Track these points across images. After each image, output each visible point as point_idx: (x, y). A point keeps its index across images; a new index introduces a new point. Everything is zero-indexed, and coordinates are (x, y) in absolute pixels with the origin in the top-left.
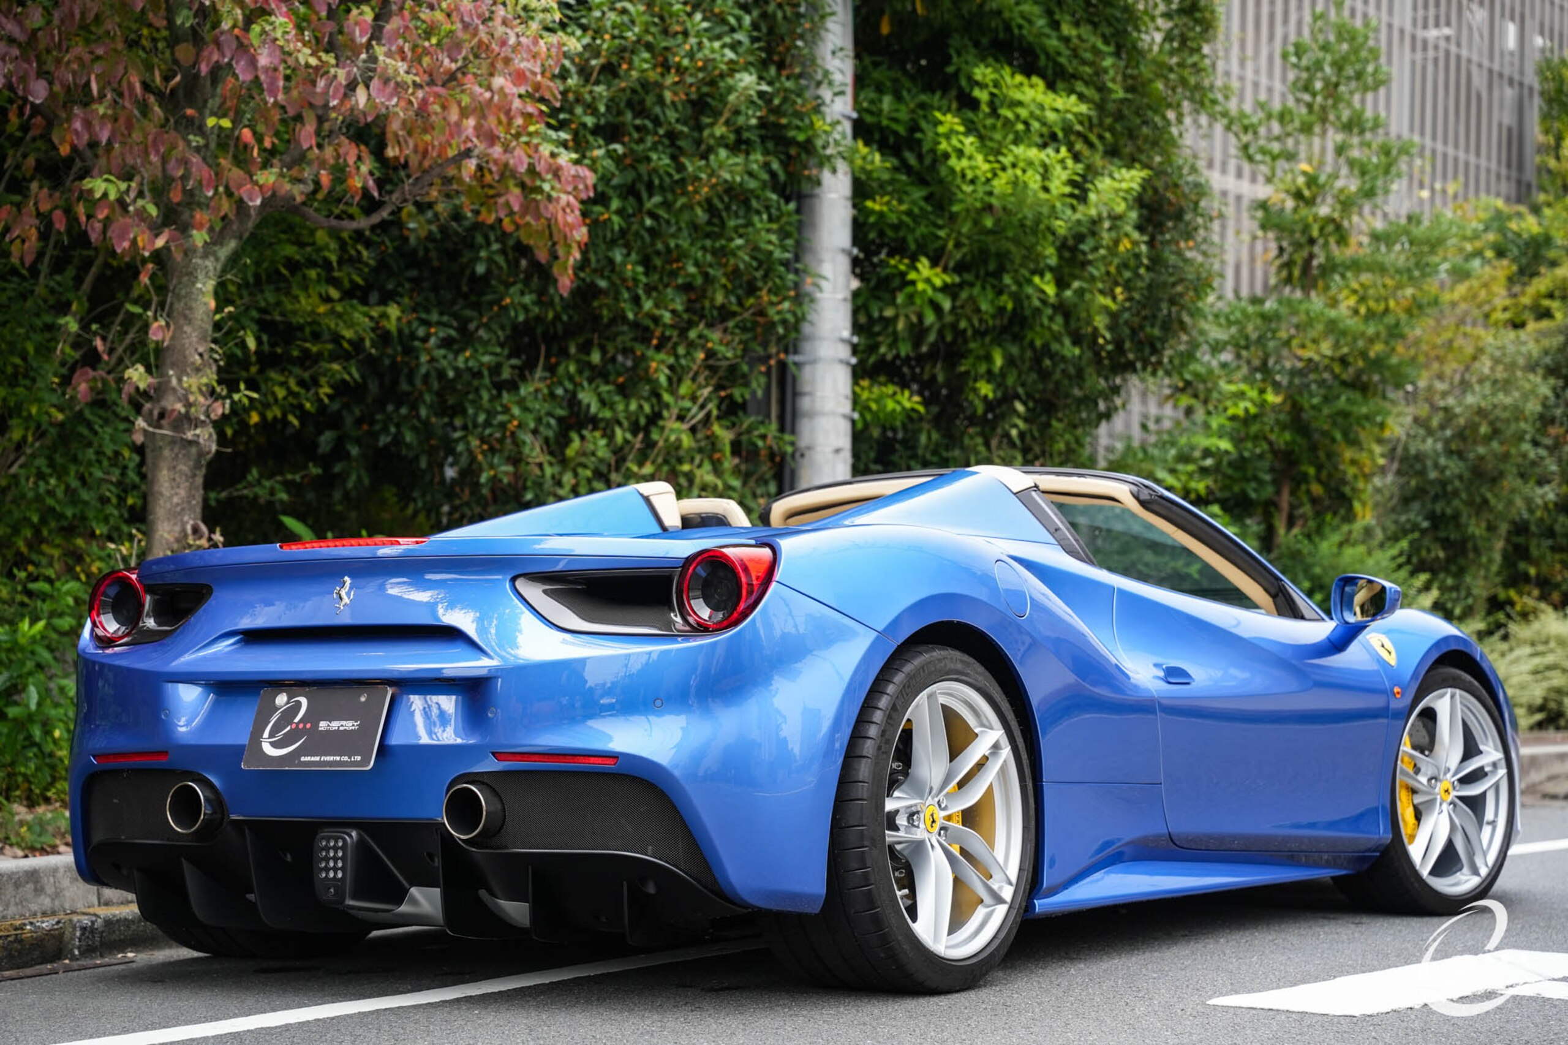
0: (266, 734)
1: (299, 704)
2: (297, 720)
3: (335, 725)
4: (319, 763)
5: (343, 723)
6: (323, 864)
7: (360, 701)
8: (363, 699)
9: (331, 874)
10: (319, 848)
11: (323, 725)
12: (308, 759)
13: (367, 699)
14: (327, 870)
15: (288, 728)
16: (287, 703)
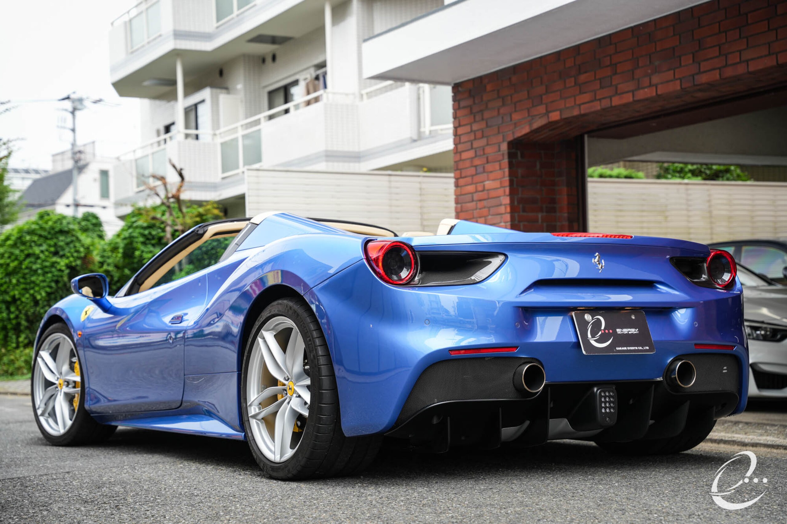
0: (590, 336)
1: (599, 320)
2: (603, 328)
3: (625, 331)
4: (628, 351)
5: (630, 330)
6: (603, 405)
7: (632, 319)
8: (633, 317)
9: (608, 410)
10: (601, 397)
11: (619, 331)
12: (620, 349)
13: (635, 317)
14: (606, 408)
15: (600, 333)
16: (593, 319)
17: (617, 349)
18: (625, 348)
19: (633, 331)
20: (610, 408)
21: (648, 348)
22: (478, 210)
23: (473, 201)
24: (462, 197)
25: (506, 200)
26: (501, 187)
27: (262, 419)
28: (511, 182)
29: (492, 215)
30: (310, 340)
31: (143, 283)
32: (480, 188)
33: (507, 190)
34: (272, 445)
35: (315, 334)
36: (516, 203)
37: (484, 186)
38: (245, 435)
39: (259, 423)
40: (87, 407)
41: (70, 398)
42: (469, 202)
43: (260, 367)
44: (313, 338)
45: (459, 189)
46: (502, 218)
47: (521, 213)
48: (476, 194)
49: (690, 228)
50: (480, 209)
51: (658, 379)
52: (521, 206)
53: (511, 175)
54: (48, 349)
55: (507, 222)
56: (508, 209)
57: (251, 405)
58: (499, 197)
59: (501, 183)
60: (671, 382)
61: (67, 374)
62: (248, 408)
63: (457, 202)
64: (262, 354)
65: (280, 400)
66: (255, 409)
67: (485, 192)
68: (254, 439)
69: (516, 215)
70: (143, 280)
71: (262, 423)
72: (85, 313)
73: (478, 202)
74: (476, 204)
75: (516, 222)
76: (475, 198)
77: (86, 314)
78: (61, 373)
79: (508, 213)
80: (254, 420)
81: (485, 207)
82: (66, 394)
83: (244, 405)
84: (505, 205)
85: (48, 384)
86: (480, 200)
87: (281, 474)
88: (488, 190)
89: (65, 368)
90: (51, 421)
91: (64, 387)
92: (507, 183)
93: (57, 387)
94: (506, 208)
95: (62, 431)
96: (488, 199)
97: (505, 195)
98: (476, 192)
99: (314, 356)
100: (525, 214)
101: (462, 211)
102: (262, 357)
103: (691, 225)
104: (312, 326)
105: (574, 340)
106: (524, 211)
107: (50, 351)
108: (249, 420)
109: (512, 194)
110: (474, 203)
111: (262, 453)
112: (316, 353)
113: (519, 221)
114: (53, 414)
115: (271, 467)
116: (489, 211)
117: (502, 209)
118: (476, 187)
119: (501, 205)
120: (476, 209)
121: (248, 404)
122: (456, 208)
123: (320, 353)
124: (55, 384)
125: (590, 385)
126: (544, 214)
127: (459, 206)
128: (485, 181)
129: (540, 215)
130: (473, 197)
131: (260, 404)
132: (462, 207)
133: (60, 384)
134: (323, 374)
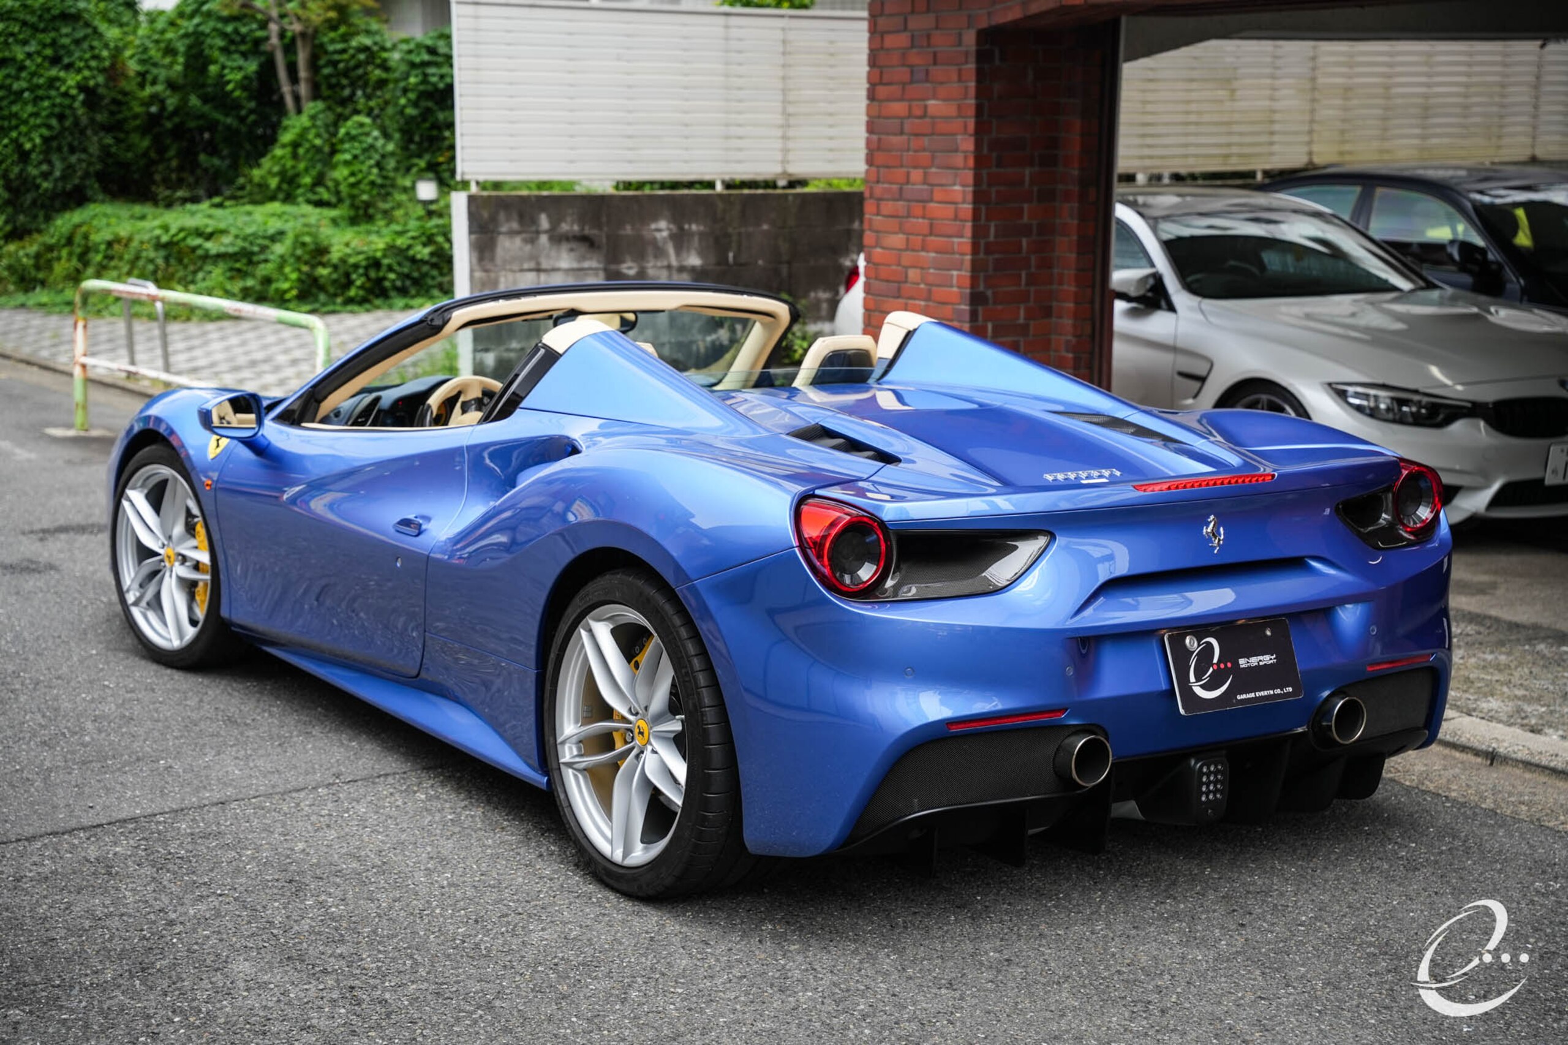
0: (1192, 678)
1: (1210, 646)
2: (1215, 660)
3: (1254, 661)
4: (1256, 699)
5: (1261, 658)
6: (1204, 789)
7: (1266, 635)
8: (1268, 633)
9: (1211, 797)
10: (1201, 774)
11: (1243, 662)
12: (1243, 696)
13: (1272, 632)
14: (1207, 794)
15: (1211, 670)
16: (1199, 645)
17: (1239, 697)
18: (1252, 695)
19: (1267, 659)
20: (1215, 792)
21: (1290, 689)
22: (911, 153)
23: (902, 133)
24: (881, 120)
25: (968, 144)
26: (959, 116)
27: (585, 770)
28: (979, 109)
29: (938, 167)
30: (687, 674)
31: (325, 397)
32: (918, 112)
33: (971, 123)
34: (607, 824)
35: (696, 663)
36: (985, 151)
37: (926, 107)
38: (549, 781)
39: (580, 776)
40: (224, 613)
41: (190, 587)
42: (895, 134)
43: (580, 676)
44: (693, 672)
45: (876, 103)
46: (956, 175)
47: (994, 170)
48: (910, 120)
49: (1274, 111)
50: (916, 151)
51: (1300, 730)
52: (994, 155)
53: (978, 96)
54: (143, 486)
55: (967, 186)
56: (971, 162)
57: (563, 743)
58: (955, 134)
59: (959, 107)
60: (1320, 734)
61: (181, 540)
62: (559, 747)
63: (871, 128)
64: (586, 654)
65: (620, 748)
66: (571, 749)
67: (927, 120)
68: (570, 805)
69: (984, 172)
70: (324, 393)
71: (585, 777)
72: (215, 444)
73: (912, 137)
74: (909, 140)
75: (984, 187)
76: (907, 128)
77: (218, 446)
78: (170, 538)
79: (970, 169)
80: (570, 771)
81: (924, 150)
82: (181, 580)
83: (551, 739)
84: (965, 152)
85: (144, 553)
86: (916, 135)
87: (624, 887)
88: (932, 117)
89: (179, 529)
90: (151, 615)
91: (177, 564)
92: (972, 111)
93: (162, 561)
94: (966, 158)
95: (177, 644)
96: (932, 134)
97: (965, 131)
98: (909, 117)
99: (695, 706)
100: (1002, 170)
101: (879, 149)
102: (586, 659)
103: (1278, 105)
104: (690, 645)
105: (1164, 686)
106: (999, 165)
107: (146, 491)
108: (559, 769)
109: (981, 130)
110: (905, 137)
111: (586, 837)
112: (699, 699)
113: (990, 185)
114: (156, 604)
115: (605, 869)
116: (933, 158)
117: (958, 159)
118: (910, 107)
119: (956, 150)
120: (908, 150)
121: (559, 740)
122: (869, 142)
123: (707, 701)
124: (157, 554)
125: (1183, 755)
126: (1036, 169)
127: (875, 137)
128: (928, 99)
129: (1027, 171)
130: (902, 124)
131: (580, 742)
132: (879, 140)
133: (169, 557)
134: (712, 742)
